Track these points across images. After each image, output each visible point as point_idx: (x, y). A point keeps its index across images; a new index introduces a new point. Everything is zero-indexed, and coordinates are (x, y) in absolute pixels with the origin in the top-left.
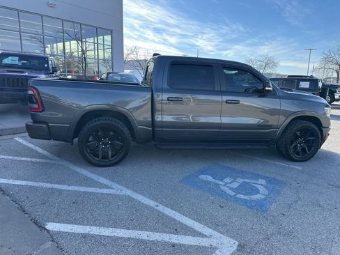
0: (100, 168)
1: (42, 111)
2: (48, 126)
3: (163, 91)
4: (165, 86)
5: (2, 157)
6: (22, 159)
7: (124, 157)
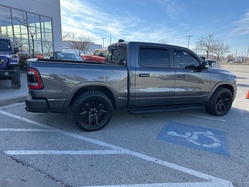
0: (91, 133)
1: (42, 89)
2: (47, 101)
3: (136, 69)
4: (137, 65)
5: (2, 130)
7: (108, 121)
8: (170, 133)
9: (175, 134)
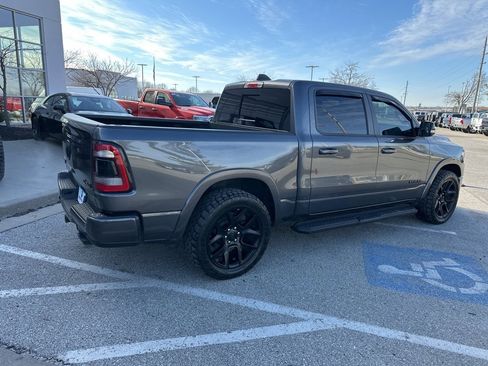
1: (129, 191)
2: (141, 218)
3: (312, 138)
4: (315, 132)
6: (59, 290)
7: (262, 253)
8: (385, 268)
9: (393, 270)
